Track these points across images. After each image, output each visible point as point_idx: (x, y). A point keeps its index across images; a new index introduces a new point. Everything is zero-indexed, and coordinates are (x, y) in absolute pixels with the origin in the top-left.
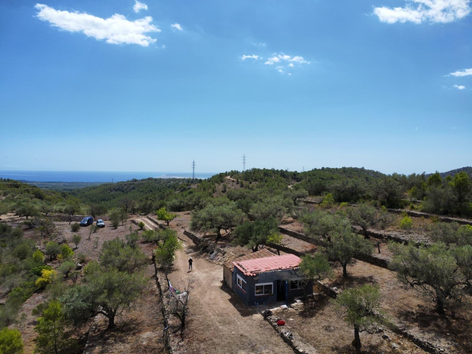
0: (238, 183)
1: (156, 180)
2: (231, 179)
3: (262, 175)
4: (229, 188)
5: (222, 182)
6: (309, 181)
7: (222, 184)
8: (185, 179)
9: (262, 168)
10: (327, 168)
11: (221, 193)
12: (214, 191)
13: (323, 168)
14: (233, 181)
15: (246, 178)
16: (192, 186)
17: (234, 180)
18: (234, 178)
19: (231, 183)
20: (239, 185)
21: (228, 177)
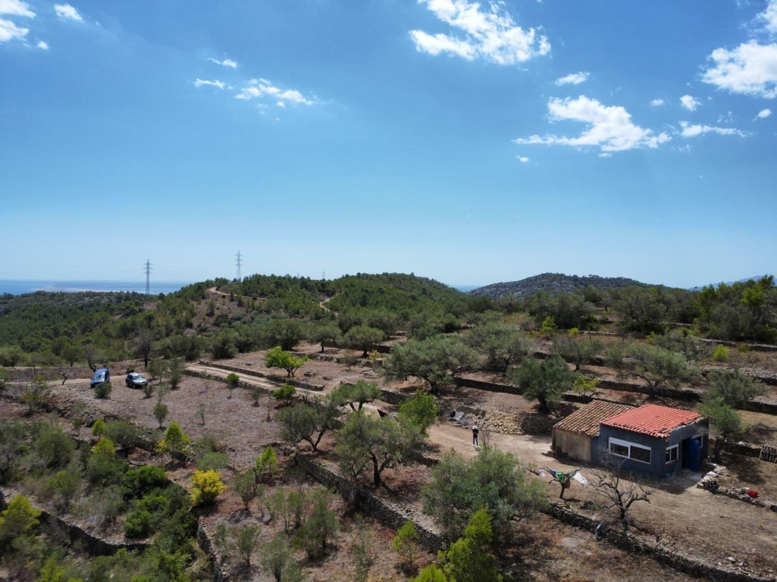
0: (232, 300)
1: (53, 295)
2: (218, 292)
3: (272, 286)
4: (218, 309)
5: (203, 298)
6: (347, 294)
7: (203, 302)
8: (112, 293)
9: (268, 274)
10: (364, 274)
11: (207, 318)
12: (193, 314)
13: (359, 274)
14: (224, 297)
15: (245, 291)
16: (144, 305)
17: (225, 294)
18: (222, 291)
19: (222, 300)
20: (236, 303)
21: (213, 290)
